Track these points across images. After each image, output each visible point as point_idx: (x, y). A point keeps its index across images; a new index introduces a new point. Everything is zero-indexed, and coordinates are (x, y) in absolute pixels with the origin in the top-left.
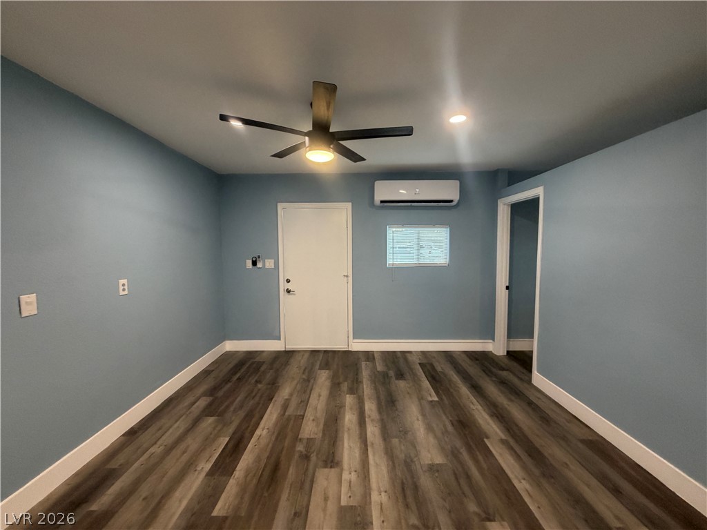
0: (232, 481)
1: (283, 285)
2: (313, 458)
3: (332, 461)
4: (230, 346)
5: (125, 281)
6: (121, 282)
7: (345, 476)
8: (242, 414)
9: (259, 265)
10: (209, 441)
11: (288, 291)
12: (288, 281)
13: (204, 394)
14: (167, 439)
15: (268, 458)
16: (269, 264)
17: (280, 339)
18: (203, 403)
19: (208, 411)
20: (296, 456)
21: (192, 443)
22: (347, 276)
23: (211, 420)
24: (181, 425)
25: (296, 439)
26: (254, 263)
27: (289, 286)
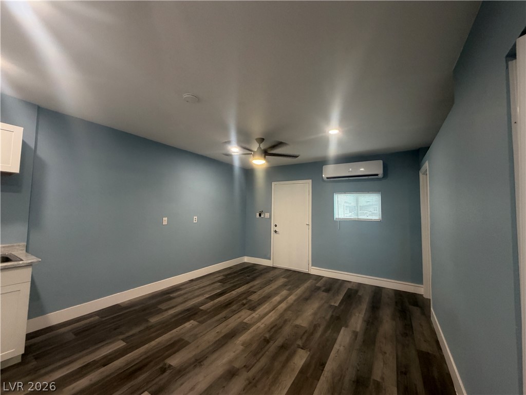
0: (212, 302)
1: (273, 228)
2: (246, 306)
3: (253, 308)
4: (247, 259)
5: (196, 217)
6: (195, 217)
7: (254, 315)
8: (232, 285)
9: (262, 216)
10: (214, 289)
11: (276, 232)
12: (276, 226)
13: (223, 275)
14: (202, 285)
15: (230, 300)
16: (267, 215)
17: (270, 259)
18: (220, 278)
19: (220, 281)
20: (241, 303)
21: (208, 289)
22: (308, 225)
23: (219, 284)
24: (208, 283)
25: (246, 298)
26: (260, 215)
27: (276, 229)
